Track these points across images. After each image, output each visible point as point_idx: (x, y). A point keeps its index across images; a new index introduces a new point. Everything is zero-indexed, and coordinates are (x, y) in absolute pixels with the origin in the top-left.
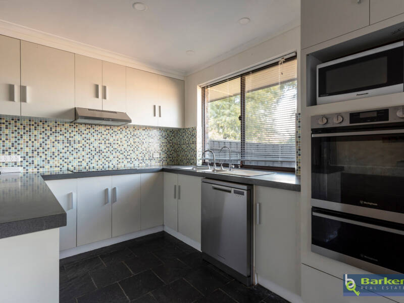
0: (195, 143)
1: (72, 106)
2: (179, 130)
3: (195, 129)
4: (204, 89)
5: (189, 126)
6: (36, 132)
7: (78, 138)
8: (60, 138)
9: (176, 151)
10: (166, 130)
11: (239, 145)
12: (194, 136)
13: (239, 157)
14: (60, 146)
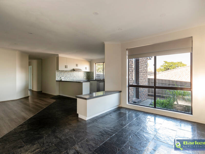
0: (93, 75)
1: (73, 68)
2: (89, 72)
3: (93, 72)
4: (95, 63)
5: (92, 71)
6: (62, 73)
7: (72, 74)
8: (69, 74)
9: (88, 77)
10: (86, 72)
11: (103, 75)
12: (93, 73)
13: (103, 78)
14: (69, 76)
